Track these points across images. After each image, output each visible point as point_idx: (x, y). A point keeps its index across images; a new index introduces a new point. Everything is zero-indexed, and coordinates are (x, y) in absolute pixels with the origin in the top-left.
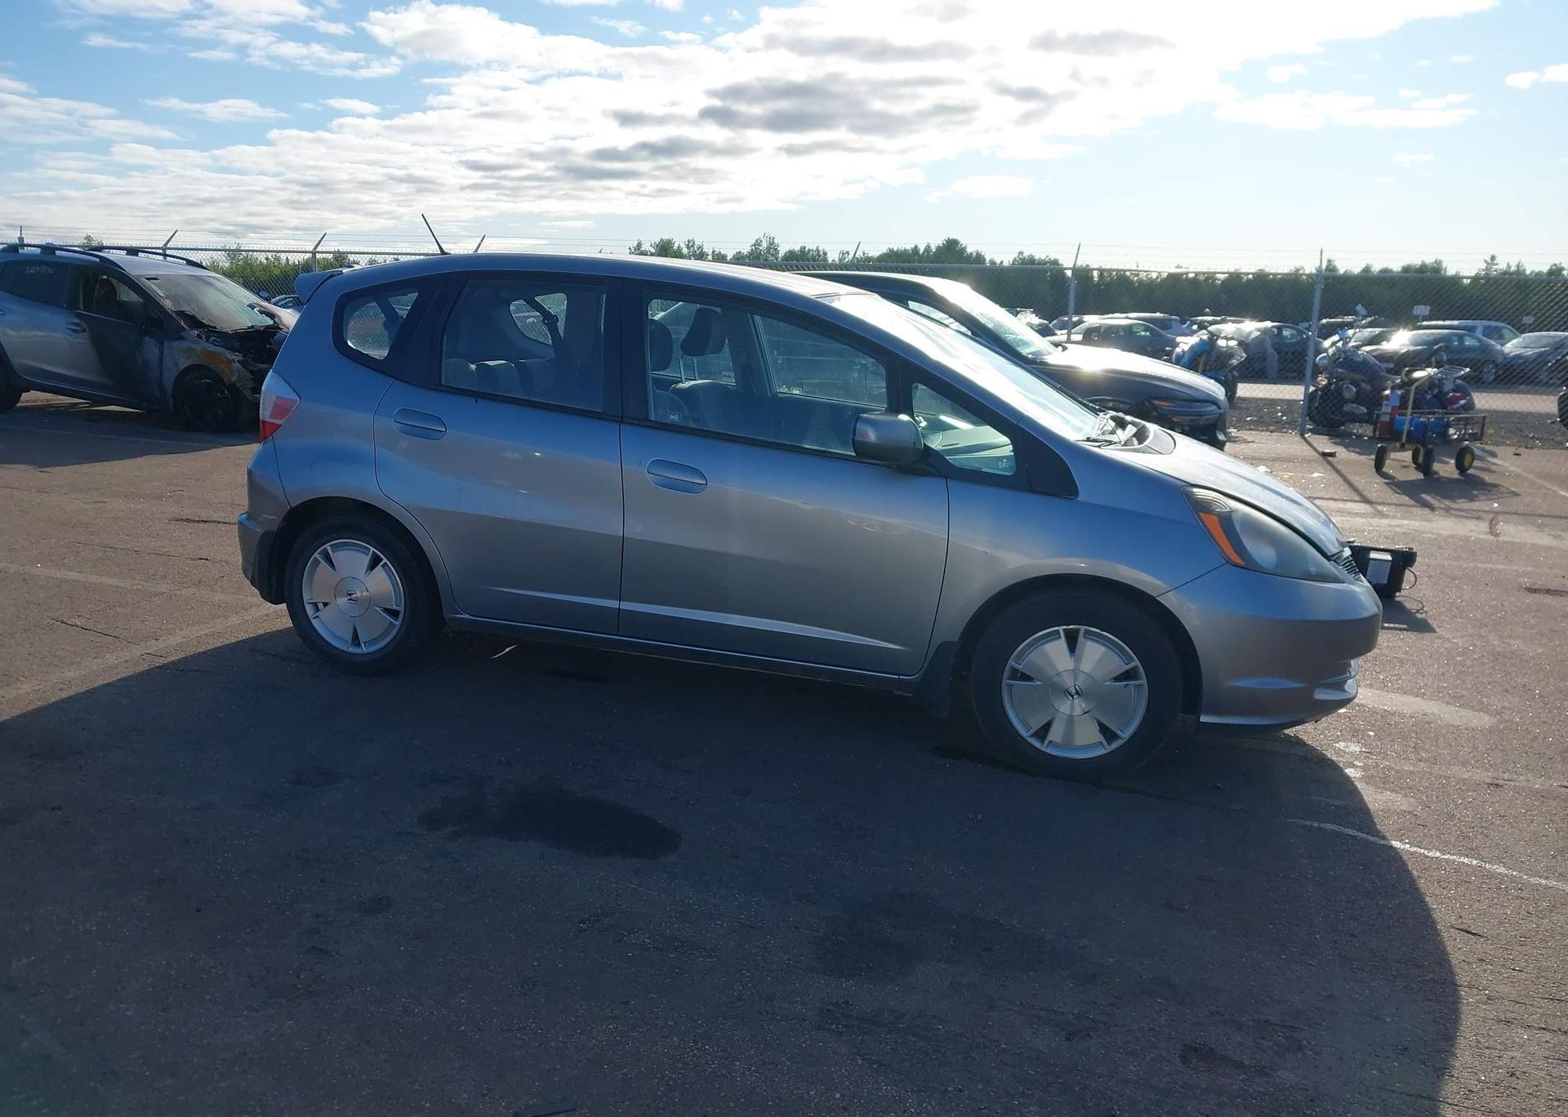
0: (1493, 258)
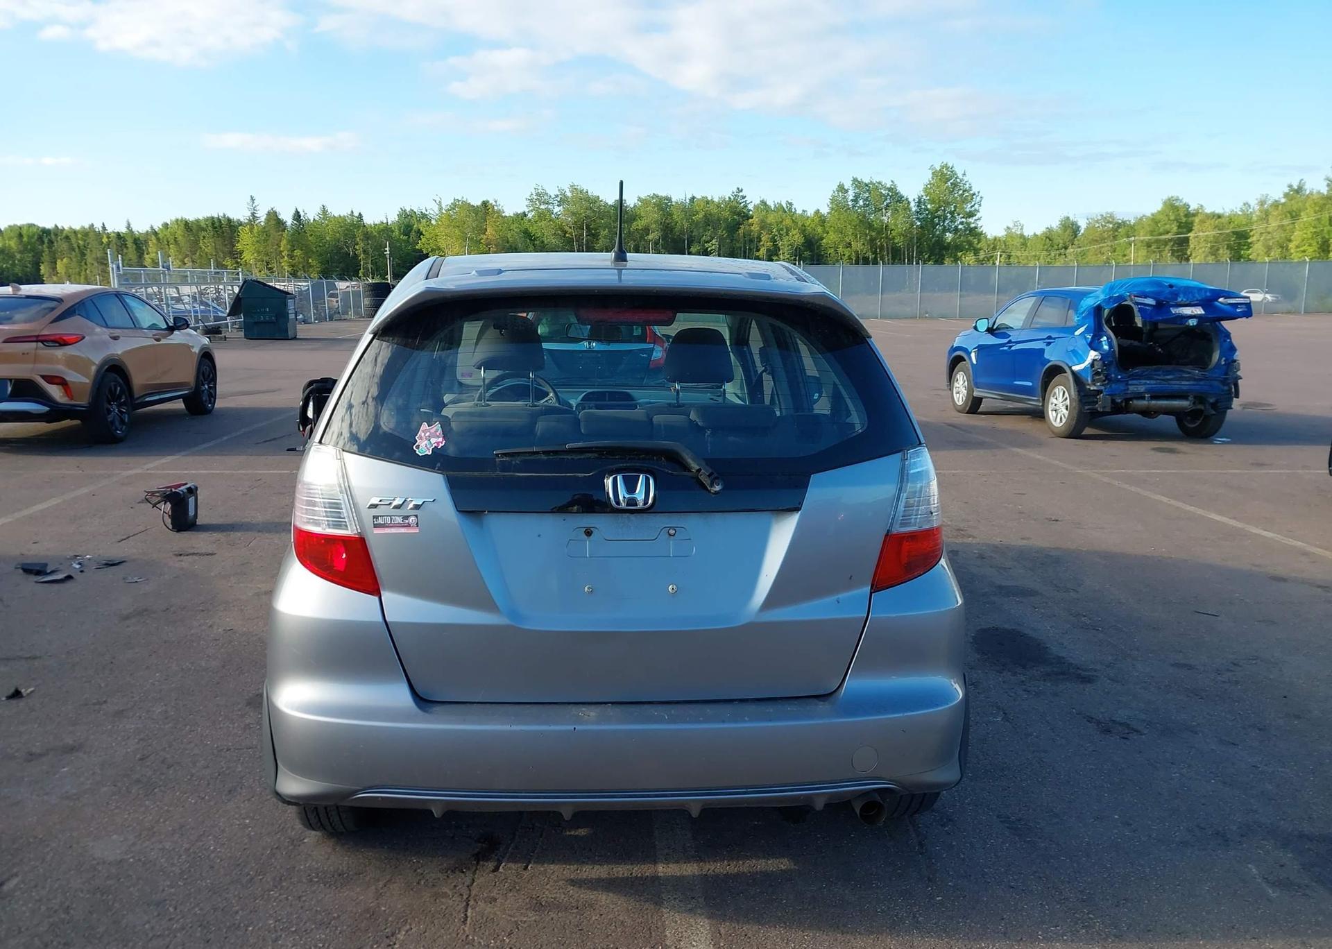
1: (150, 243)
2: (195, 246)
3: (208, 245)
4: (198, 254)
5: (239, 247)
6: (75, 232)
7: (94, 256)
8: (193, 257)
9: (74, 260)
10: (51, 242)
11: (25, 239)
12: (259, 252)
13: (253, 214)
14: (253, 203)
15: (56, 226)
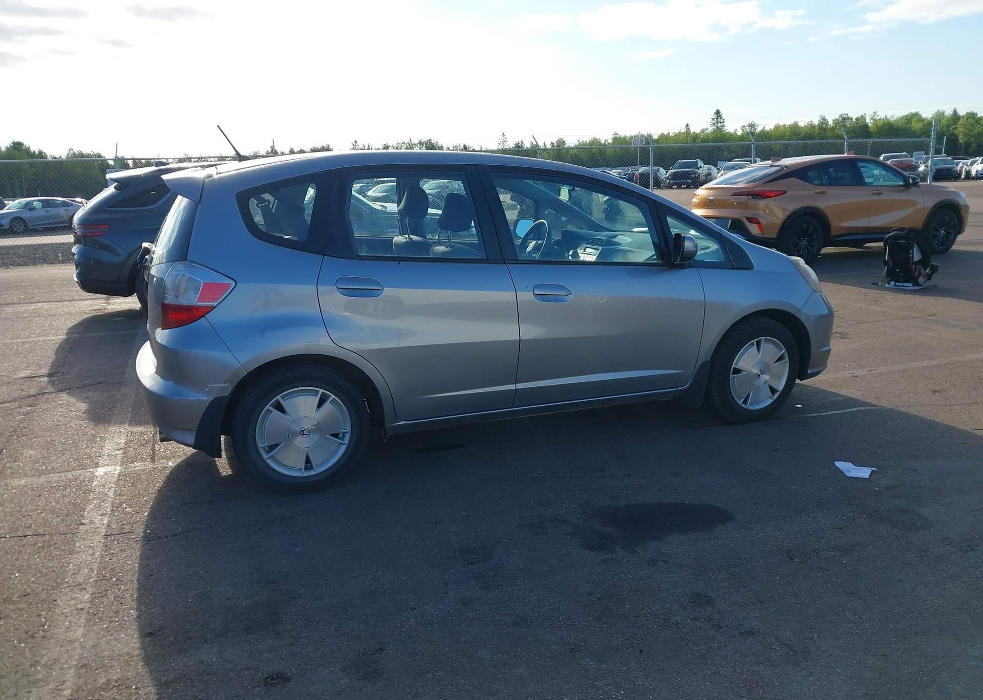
0: (356, 142)
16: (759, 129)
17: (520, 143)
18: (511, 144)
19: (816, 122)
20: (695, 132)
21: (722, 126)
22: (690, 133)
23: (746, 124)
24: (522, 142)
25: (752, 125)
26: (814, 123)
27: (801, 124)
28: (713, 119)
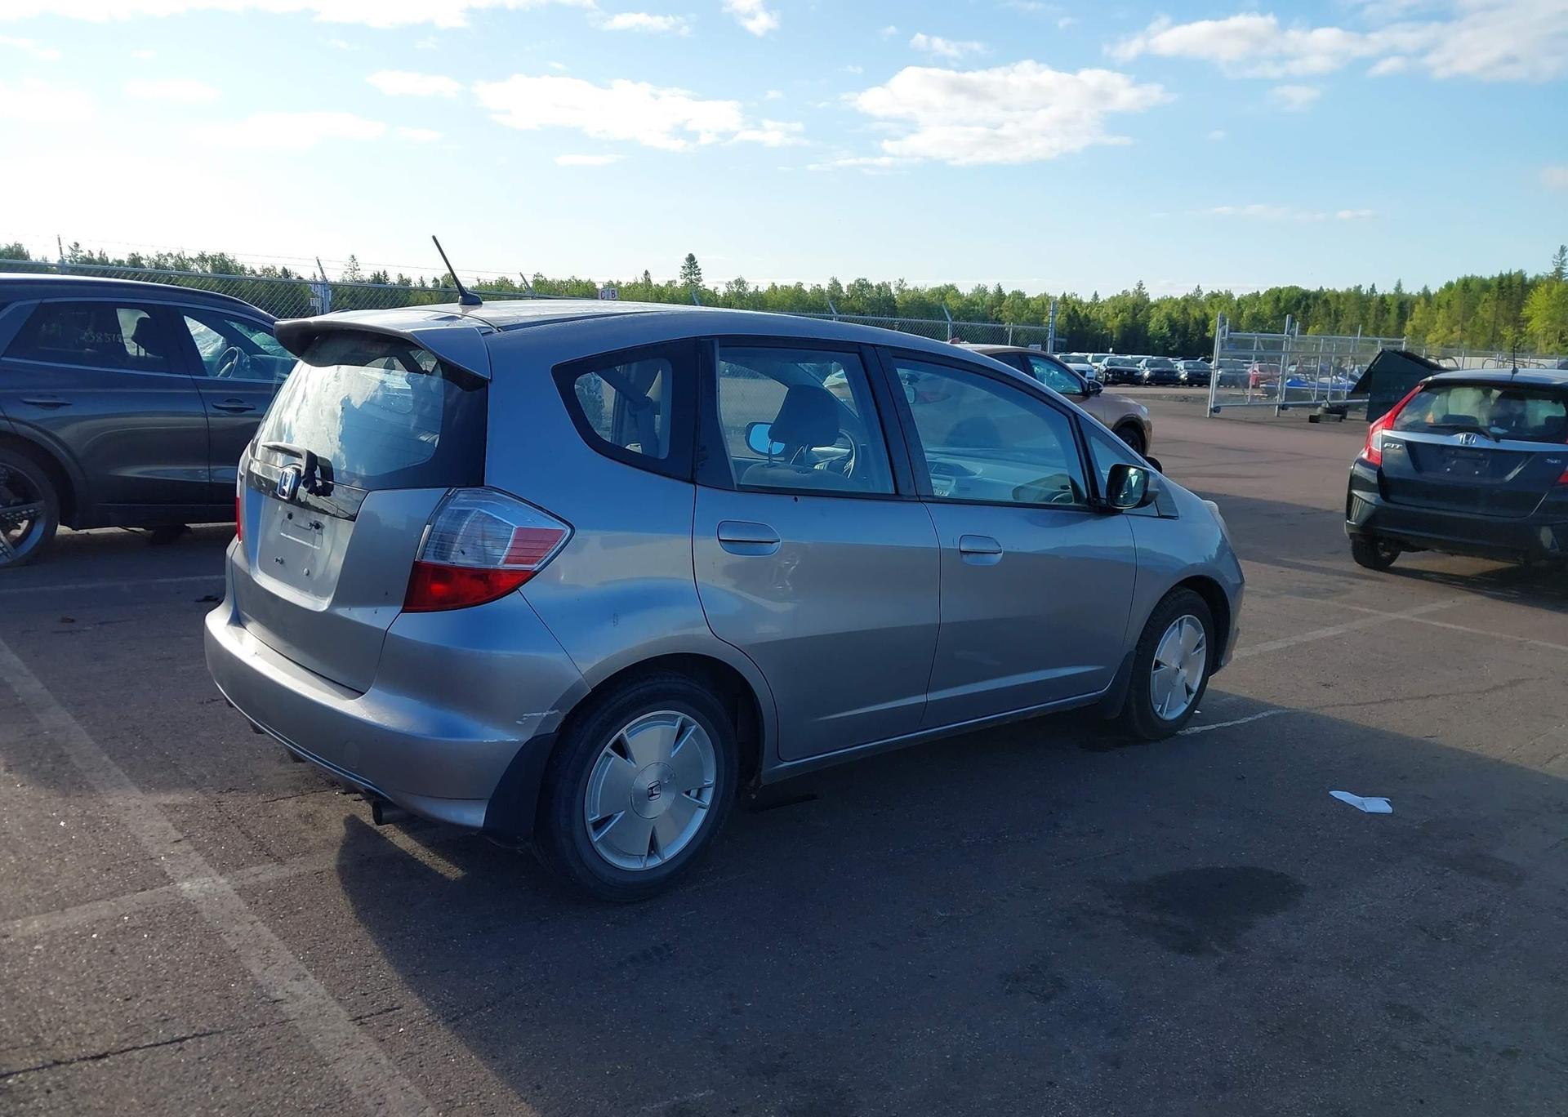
1: (1417, 307)
2: (1470, 310)
3: (1486, 311)
4: (1472, 320)
5: (1526, 312)
6: (1338, 296)
7: (1349, 322)
8: (1465, 324)
9: (1326, 327)
10: (1308, 306)
11: (1282, 305)
12: (1552, 319)
13: (1558, 270)
14: (1564, 255)
15: (1321, 288)
16: (751, 289)
17: (381, 274)
18: (367, 274)
19: (825, 286)
20: (658, 285)
21: (697, 280)
22: (651, 286)
23: (732, 280)
24: (384, 272)
25: (740, 282)
26: (822, 287)
27: (807, 288)
28: (684, 267)
